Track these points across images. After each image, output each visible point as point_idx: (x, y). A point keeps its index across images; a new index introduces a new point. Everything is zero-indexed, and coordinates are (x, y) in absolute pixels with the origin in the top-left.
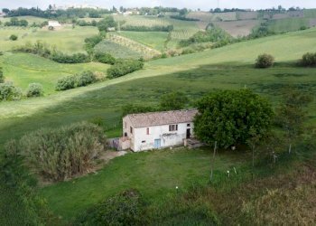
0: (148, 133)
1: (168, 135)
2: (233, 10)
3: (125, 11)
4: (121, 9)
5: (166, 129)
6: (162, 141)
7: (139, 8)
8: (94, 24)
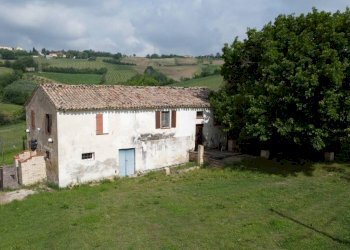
0: (100, 131)
1: (155, 138)
2: (171, 56)
3: (48, 53)
4: (44, 51)
5: (147, 121)
6: (139, 155)
7: (66, 51)
8: (8, 65)
